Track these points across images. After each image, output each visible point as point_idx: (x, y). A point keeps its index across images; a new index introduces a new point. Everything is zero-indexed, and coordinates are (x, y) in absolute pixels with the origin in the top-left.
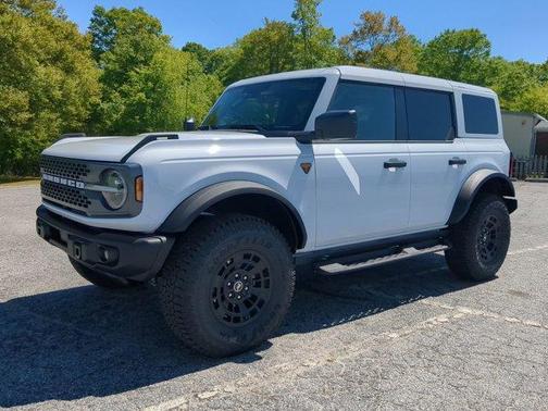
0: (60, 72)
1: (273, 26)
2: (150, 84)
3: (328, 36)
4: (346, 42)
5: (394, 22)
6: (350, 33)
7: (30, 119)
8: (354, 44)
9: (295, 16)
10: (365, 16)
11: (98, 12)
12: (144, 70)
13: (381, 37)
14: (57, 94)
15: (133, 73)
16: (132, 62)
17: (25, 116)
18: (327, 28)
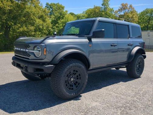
0: (42, 21)
1: (96, 8)
2: (64, 24)
3: (112, 10)
4: (116, 12)
5: (131, 6)
6: (117, 10)
7: (34, 34)
8: (118, 12)
9: (102, 5)
10: (122, 5)
11: (47, 4)
12: (62, 20)
13: (127, 11)
14: (41, 27)
15: (59, 21)
16: (59, 18)
17: (33, 33)
18: (111, 8)
